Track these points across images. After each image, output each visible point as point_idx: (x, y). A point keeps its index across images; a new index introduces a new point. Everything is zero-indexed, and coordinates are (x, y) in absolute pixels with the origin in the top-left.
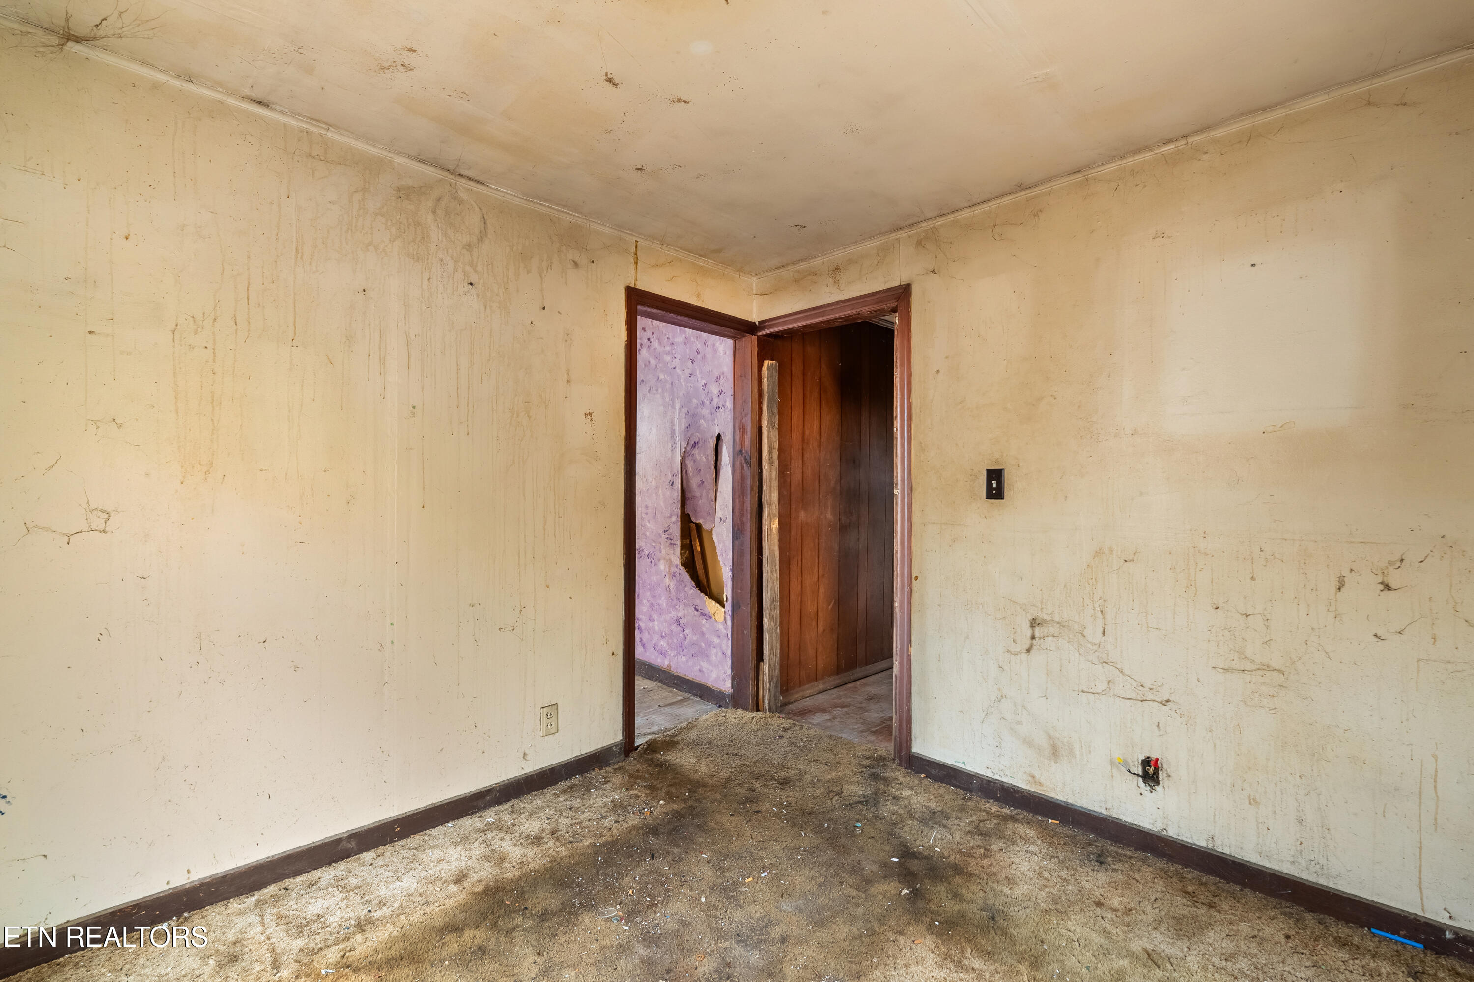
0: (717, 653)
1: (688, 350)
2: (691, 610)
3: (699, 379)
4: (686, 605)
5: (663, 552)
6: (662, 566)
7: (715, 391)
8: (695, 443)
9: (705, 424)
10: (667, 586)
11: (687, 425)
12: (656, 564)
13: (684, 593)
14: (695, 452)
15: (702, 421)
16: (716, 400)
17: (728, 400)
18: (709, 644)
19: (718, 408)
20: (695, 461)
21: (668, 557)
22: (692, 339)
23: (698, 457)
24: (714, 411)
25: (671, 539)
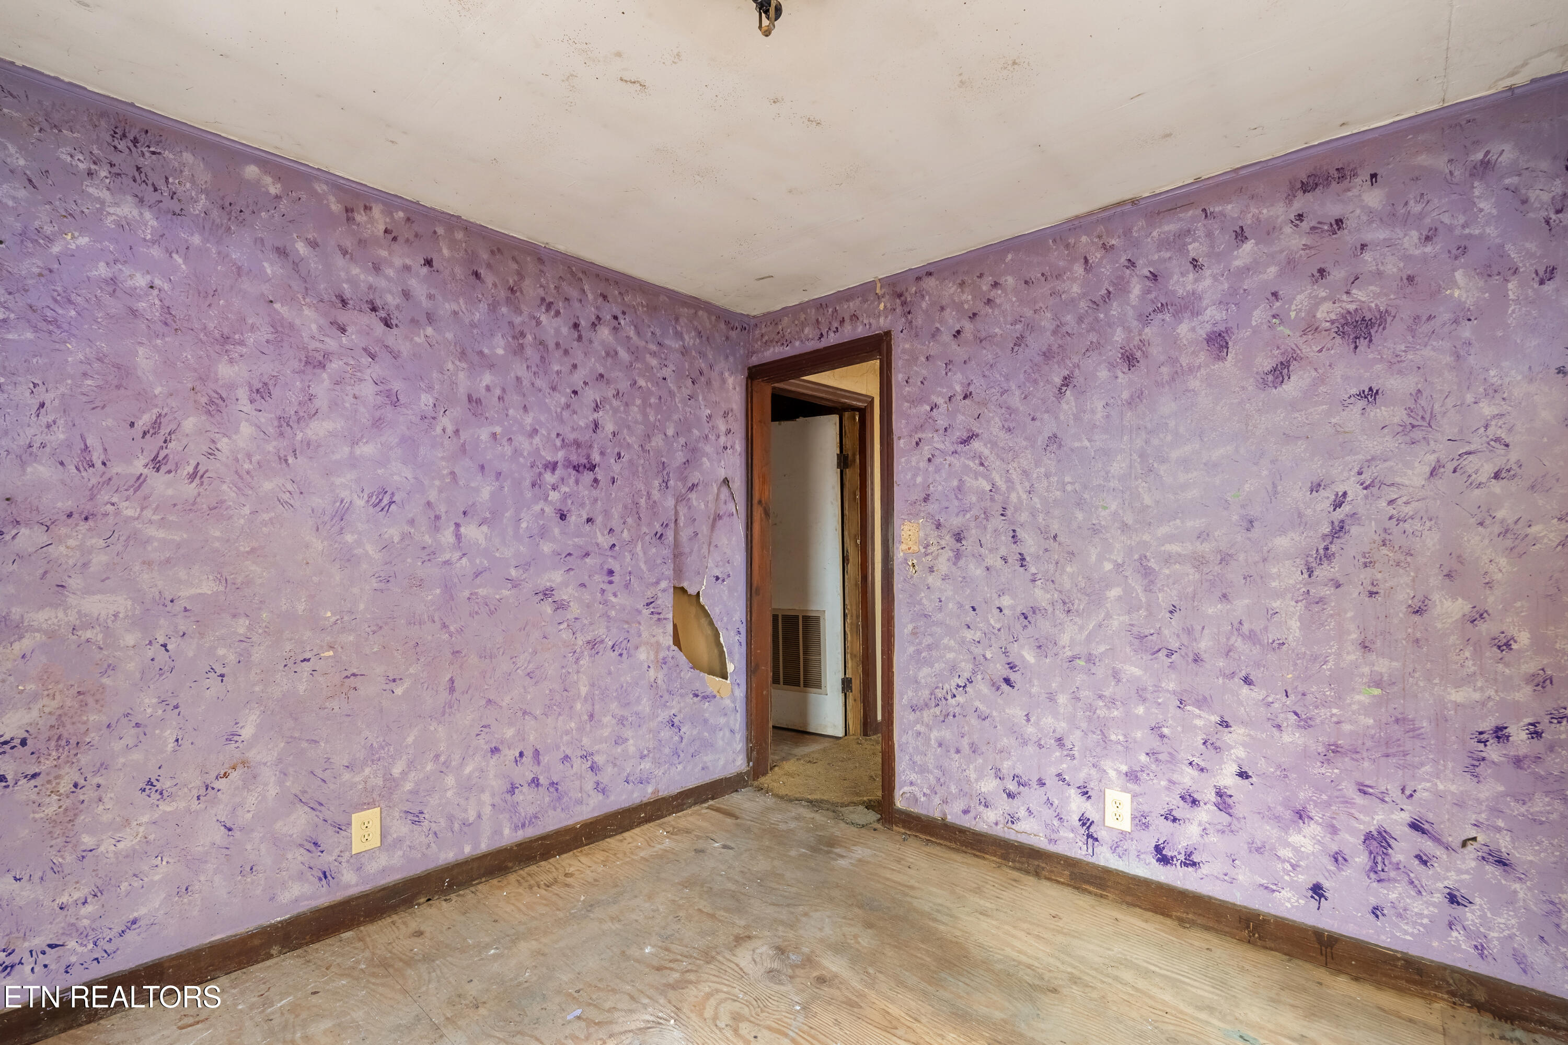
0: (724, 735)
1: (686, 364)
2: (690, 699)
3: (703, 407)
4: (682, 696)
5: (645, 635)
6: (643, 655)
7: (723, 428)
8: (693, 485)
9: (708, 464)
10: (652, 680)
11: (684, 460)
12: (629, 656)
13: (679, 681)
14: (693, 496)
15: (705, 459)
16: (723, 439)
17: (737, 442)
18: (714, 729)
19: (725, 448)
20: (690, 508)
21: (653, 640)
22: (694, 353)
23: (695, 503)
24: (720, 450)
25: (659, 614)
